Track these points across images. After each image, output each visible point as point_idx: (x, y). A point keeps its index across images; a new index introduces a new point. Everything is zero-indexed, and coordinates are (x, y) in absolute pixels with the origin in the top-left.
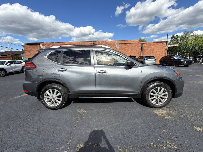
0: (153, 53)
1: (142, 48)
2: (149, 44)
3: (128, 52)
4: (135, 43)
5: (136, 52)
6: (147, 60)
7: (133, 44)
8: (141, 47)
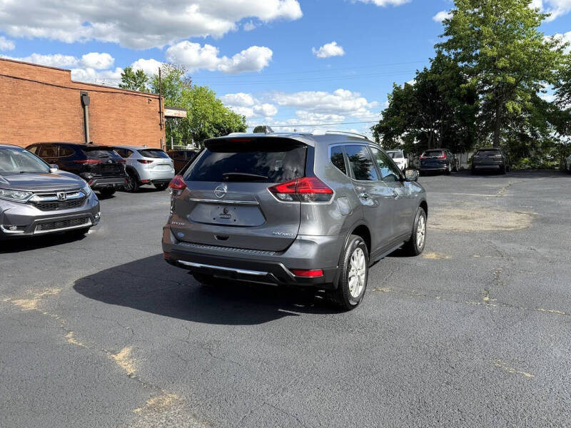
0: (125, 135)
1: (86, 107)
2: (109, 95)
3: (31, 123)
4: (58, 82)
5: (65, 124)
6: (149, 162)
7: (49, 88)
8: (84, 106)
